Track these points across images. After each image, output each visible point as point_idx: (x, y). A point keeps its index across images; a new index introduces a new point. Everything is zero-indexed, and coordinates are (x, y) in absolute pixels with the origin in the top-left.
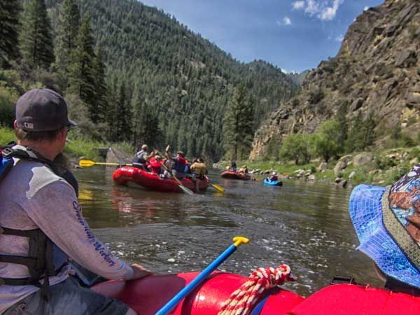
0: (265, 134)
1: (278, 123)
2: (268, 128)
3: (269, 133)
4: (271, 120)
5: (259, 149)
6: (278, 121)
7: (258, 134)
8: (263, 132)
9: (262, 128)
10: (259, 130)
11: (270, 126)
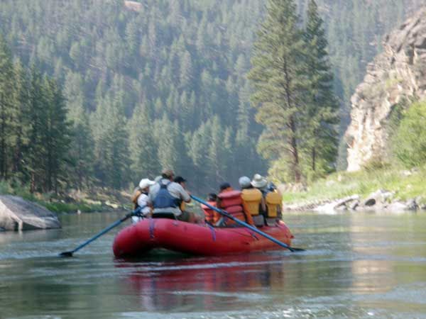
0: (382, 94)
1: (411, 62)
2: (386, 76)
3: (391, 89)
4: (391, 53)
5: (371, 139)
6: (410, 54)
7: (362, 97)
8: (375, 91)
9: (369, 78)
10: (362, 87)
11: (392, 72)
